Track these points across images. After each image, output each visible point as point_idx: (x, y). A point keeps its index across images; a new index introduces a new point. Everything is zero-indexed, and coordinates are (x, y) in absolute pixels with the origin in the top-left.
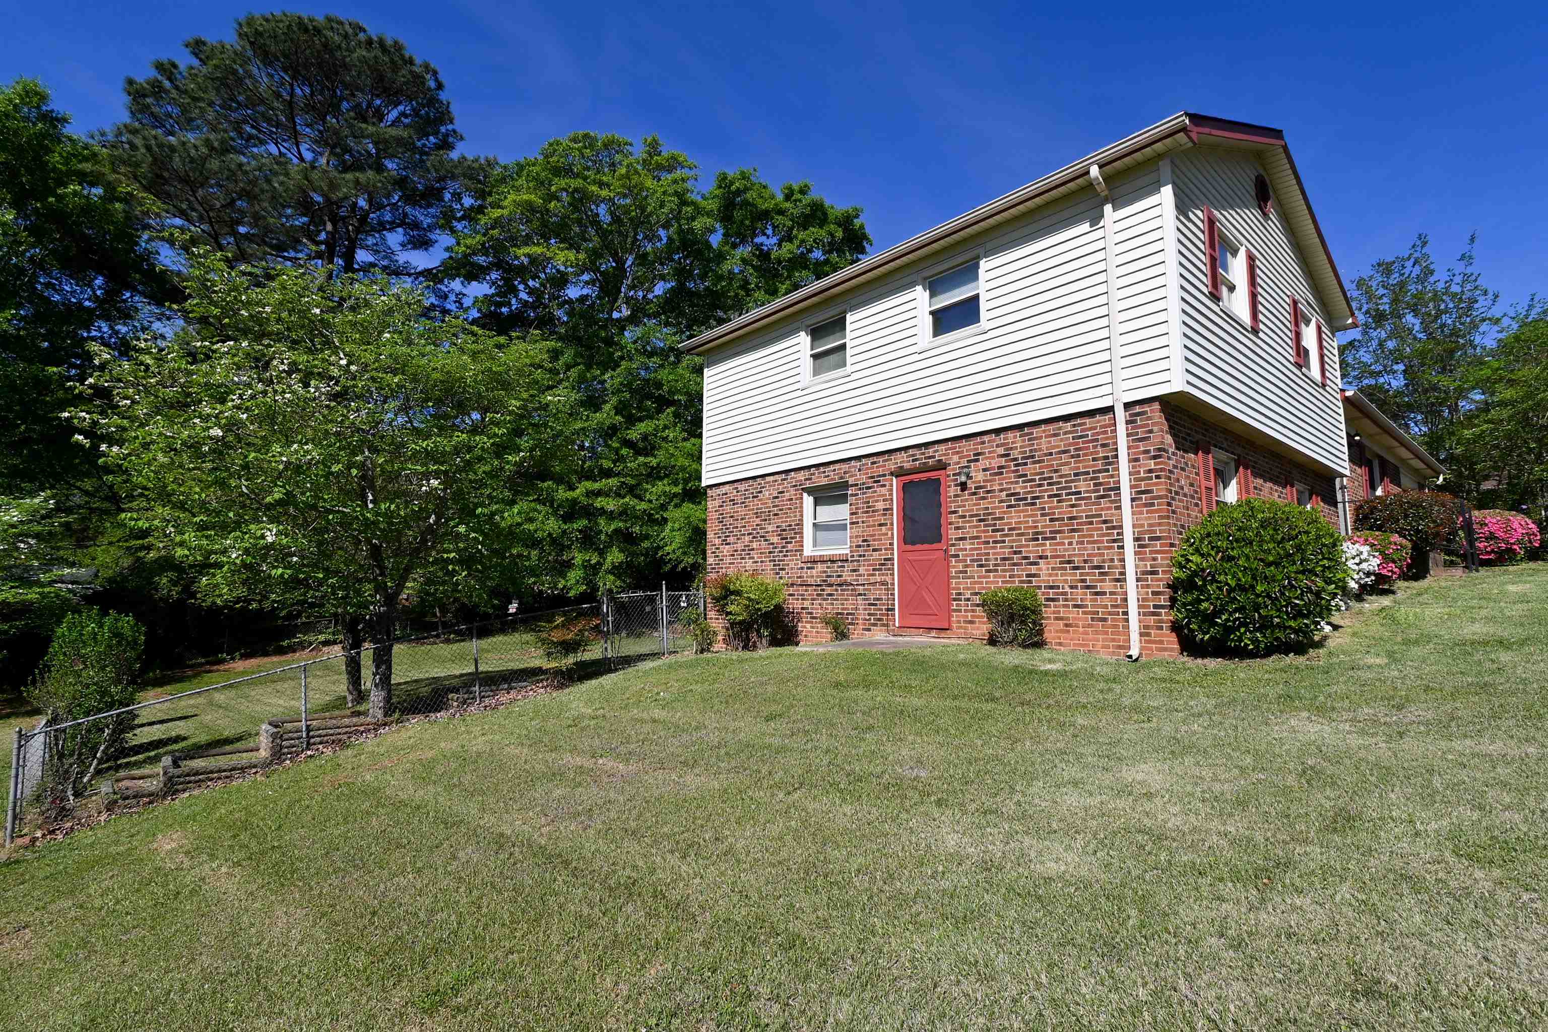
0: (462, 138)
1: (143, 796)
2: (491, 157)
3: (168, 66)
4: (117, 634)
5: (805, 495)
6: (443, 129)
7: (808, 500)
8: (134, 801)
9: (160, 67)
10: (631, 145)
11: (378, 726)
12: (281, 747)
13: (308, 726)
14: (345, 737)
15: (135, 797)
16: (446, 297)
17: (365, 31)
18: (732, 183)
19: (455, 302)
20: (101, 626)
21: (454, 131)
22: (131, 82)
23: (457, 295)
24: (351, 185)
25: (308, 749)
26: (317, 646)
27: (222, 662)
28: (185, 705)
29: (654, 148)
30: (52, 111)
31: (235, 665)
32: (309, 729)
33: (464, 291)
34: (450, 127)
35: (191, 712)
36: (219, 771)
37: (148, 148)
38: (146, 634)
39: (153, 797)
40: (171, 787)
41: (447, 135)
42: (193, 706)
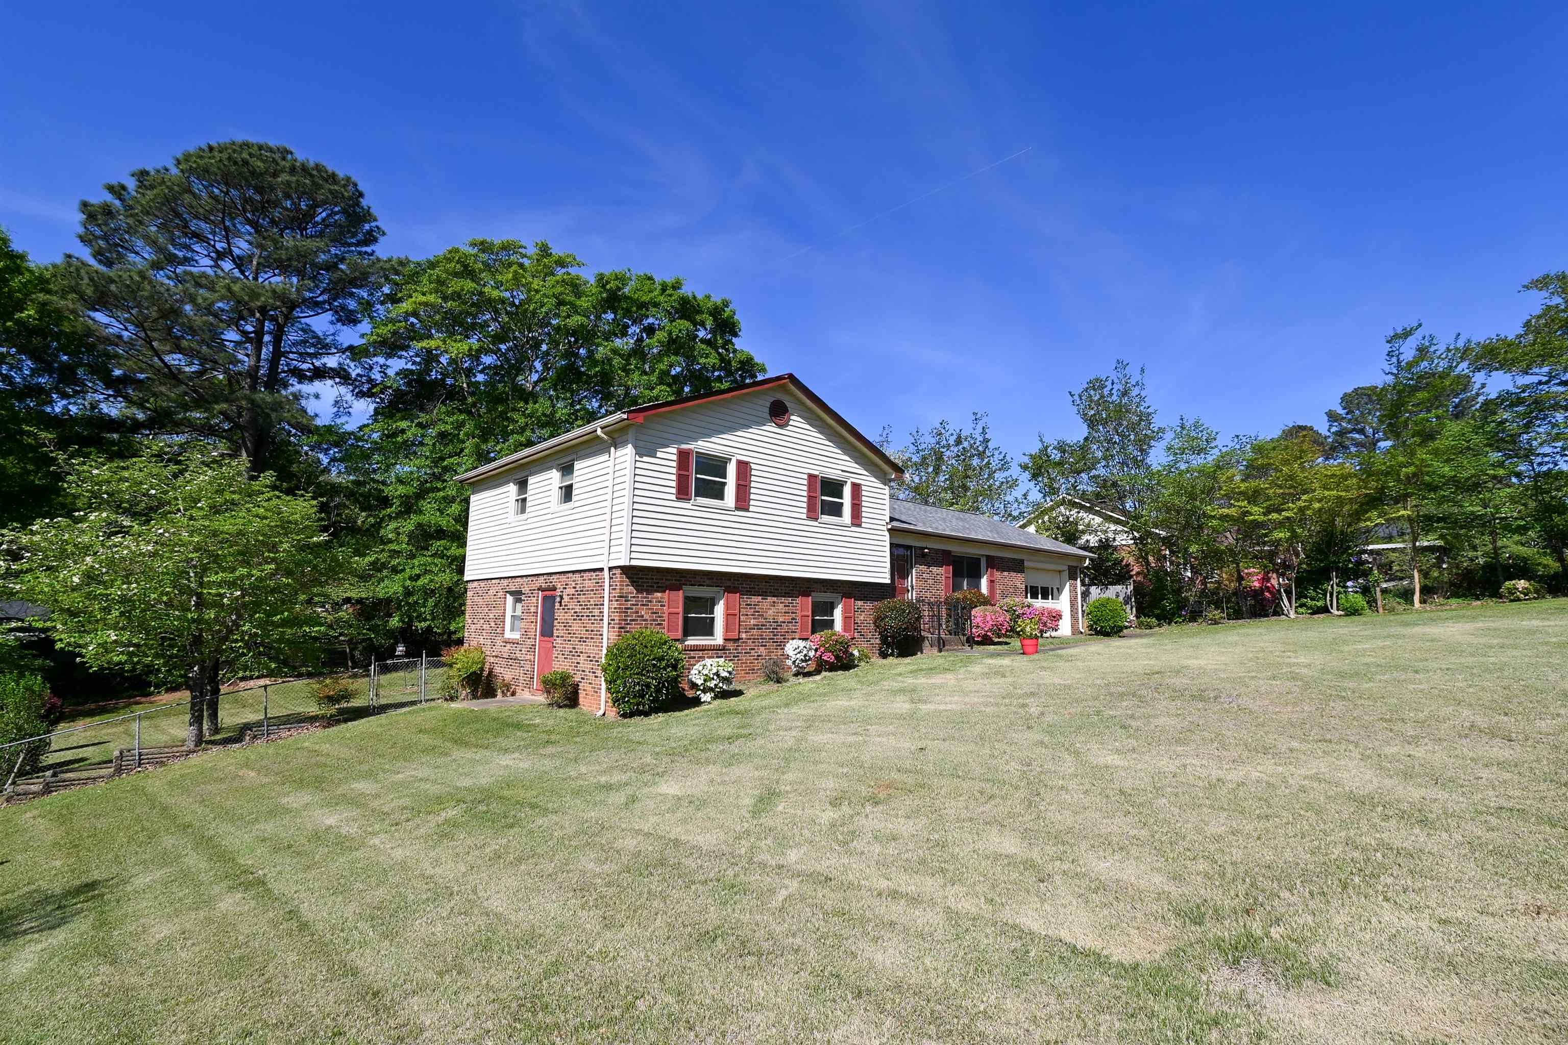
0: (384, 234)
1: (30, 794)
2: (403, 257)
3: (117, 189)
4: (28, 689)
5: (508, 595)
6: (367, 227)
7: (510, 599)
8: (24, 797)
9: (111, 189)
10: (525, 248)
11: (191, 752)
12: (121, 766)
13: (139, 753)
14: (165, 760)
15: (24, 794)
16: (371, 368)
17: (292, 153)
18: (608, 282)
19: (380, 372)
20: (18, 685)
21: (377, 227)
22: (85, 205)
23: (381, 366)
24: (269, 294)
25: (139, 767)
26: (235, 682)
27: (150, 694)
28: (104, 733)
29: (545, 251)
30: (12, 251)
31: (161, 697)
32: (140, 754)
33: (388, 363)
34: (373, 224)
35: (106, 738)
36: (79, 780)
37: (91, 279)
38: (50, 688)
39: (36, 794)
40: (48, 789)
41: (370, 232)
42: (108, 734)
